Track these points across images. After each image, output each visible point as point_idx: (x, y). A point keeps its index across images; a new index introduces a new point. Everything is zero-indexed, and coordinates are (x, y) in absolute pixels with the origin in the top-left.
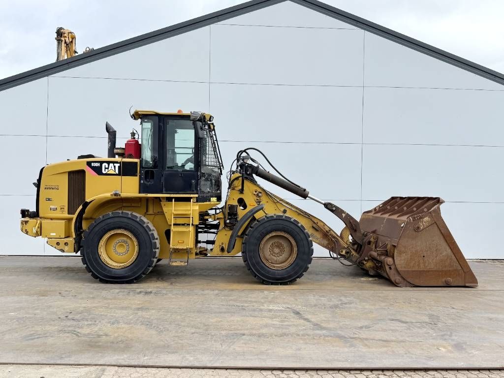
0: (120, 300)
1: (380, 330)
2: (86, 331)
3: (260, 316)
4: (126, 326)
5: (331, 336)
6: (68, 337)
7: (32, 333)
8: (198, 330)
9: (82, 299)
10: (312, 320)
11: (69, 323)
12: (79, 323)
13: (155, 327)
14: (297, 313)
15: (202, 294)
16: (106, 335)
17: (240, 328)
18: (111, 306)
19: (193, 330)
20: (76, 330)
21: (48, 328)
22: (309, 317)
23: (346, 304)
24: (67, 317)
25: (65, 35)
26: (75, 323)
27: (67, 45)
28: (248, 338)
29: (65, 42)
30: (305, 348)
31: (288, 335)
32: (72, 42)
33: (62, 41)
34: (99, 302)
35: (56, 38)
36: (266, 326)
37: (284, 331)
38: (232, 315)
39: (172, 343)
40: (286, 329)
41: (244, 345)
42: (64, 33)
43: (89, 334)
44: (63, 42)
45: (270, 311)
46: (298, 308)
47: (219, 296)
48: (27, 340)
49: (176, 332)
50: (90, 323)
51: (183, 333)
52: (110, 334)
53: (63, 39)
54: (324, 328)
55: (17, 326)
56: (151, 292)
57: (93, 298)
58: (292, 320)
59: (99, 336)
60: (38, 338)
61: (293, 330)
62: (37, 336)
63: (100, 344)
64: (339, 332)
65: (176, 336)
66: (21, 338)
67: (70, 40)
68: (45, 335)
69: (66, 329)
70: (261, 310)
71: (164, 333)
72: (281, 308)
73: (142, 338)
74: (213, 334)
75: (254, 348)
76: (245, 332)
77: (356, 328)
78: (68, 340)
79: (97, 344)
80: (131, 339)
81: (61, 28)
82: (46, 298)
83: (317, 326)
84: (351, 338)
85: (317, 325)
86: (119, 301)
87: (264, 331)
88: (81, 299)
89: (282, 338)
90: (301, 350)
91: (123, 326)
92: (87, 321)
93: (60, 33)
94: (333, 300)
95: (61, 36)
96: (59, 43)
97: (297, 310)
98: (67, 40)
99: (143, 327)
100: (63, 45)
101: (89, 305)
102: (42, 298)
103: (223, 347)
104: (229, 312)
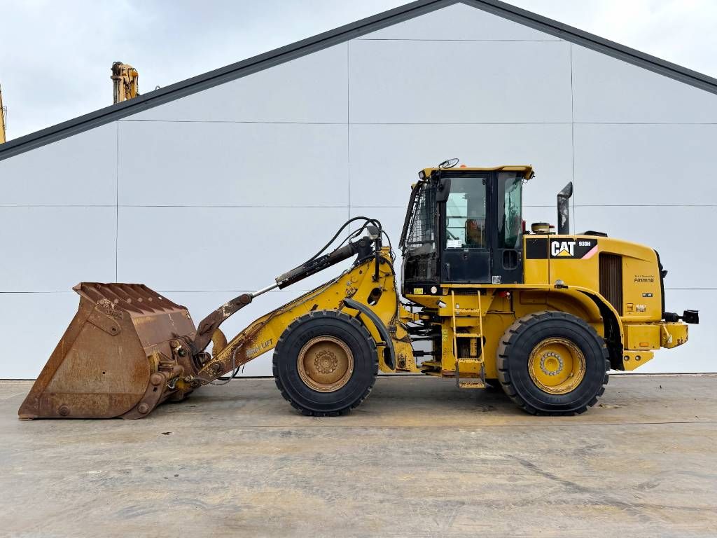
0: (249, 446)
1: (673, 489)
2: (214, 499)
3: (472, 470)
4: (274, 490)
5: (602, 503)
6: (188, 511)
7: (131, 504)
8: (388, 497)
9: (191, 445)
10: (559, 476)
11: (185, 487)
12: (199, 485)
13: (317, 490)
14: (529, 465)
15: (367, 435)
16: (249, 507)
17: (451, 491)
18: (238, 457)
19: (380, 497)
20: (199, 497)
21: (152, 496)
22: (550, 470)
23: (594, 447)
24: (176, 476)
25: (124, 72)
26: (192, 486)
27: (127, 85)
28: (472, 509)
29: (125, 83)
30: (573, 526)
31: (533, 502)
32: (133, 82)
33: (120, 80)
34: (218, 449)
35: (112, 77)
36: (490, 487)
37: (524, 496)
38: (429, 469)
39: (356, 519)
40: (524, 491)
41: (471, 522)
42: (123, 70)
43: (221, 505)
44: (122, 82)
45: (484, 461)
46: (525, 456)
47: (394, 438)
48: (128, 517)
49: (355, 499)
50: (216, 485)
51: (366, 500)
52: (254, 504)
53: (121, 77)
54: (583, 490)
55: (105, 493)
56: (289, 433)
57: (207, 443)
58: (526, 476)
59: (237, 509)
60: (143, 514)
61: (536, 493)
62: (142, 510)
63: (244, 522)
64: (611, 495)
65: (359, 507)
66: (116, 515)
67: (131, 79)
68: (153, 509)
69: (181, 497)
70: (470, 461)
71: (337, 501)
72: (498, 457)
73: (305, 510)
74: (413, 502)
75: (491, 527)
76: (464, 498)
77: (633, 487)
78: (191, 517)
79: (239, 523)
80: (290, 513)
81: (119, 63)
82: (137, 445)
83: (570, 486)
84: (636, 505)
85: (568, 484)
86: (247, 448)
87: (491, 496)
88: (189, 445)
89: (525, 507)
90: (568, 528)
91: (269, 489)
92: (210, 482)
93: (117, 70)
94: (571, 441)
95: (119, 74)
96: (115, 84)
97: (526, 460)
98: (127, 80)
99: (300, 492)
100: (122, 86)
101: (205, 456)
102: (130, 445)
103: (441, 526)
104: (421, 465)
